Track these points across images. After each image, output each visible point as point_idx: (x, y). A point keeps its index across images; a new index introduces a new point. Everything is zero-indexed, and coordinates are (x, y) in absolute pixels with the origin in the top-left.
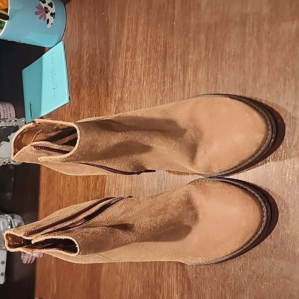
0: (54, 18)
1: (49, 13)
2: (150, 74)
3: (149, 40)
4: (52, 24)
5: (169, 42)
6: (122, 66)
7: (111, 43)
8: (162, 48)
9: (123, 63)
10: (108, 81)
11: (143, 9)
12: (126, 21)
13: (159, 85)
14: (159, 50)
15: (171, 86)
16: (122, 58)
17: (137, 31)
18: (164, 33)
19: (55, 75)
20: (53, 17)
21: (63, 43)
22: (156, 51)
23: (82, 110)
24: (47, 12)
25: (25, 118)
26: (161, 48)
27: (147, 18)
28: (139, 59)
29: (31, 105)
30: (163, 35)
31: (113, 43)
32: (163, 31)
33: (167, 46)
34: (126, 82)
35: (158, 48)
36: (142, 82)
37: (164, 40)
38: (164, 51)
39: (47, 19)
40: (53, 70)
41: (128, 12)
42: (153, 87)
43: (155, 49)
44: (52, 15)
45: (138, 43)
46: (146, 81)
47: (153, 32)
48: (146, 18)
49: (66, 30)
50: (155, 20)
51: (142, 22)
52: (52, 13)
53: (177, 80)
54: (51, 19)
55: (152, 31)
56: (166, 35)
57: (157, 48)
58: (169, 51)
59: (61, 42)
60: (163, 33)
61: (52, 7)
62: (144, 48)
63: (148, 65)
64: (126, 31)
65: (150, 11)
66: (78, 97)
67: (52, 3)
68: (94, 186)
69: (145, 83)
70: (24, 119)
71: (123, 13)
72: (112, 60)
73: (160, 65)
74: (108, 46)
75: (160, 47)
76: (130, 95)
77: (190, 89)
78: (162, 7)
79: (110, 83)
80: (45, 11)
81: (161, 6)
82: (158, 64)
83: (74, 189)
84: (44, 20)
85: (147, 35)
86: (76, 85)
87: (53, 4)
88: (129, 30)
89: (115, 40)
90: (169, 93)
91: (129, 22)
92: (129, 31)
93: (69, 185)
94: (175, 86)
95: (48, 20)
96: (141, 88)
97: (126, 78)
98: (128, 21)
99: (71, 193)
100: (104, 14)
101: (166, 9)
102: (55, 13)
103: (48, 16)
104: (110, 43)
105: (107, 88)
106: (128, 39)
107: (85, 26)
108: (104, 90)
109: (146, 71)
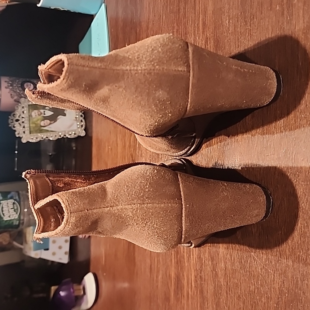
2: (168, 5)
6: (147, 8)
13: (175, 14)
15: (184, 11)
21: (105, 5)
34: (150, 23)
42: (170, 19)
46: (165, 15)
53: (189, 2)
59: (103, 4)
68: (129, 143)
77: (199, 7)
79: (138, 30)
90: (183, 19)
93: (111, 149)
94: (187, 9)
96: (161, 24)
97: (149, 19)
108: (134, 39)
109: (164, 4)
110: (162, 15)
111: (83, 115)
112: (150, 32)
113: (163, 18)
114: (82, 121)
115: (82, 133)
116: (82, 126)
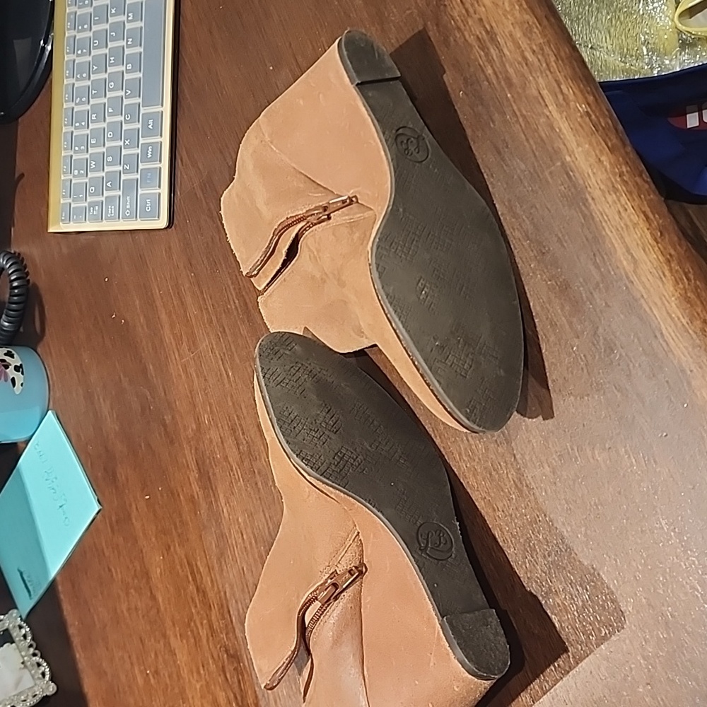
0: (22, 373)
1: (12, 368)
2: (233, 354)
3: (209, 303)
4: (22, 385)
5: (244, 286)
6: (179, 376)
7: (144, 352)
8: (237, 302)
9: (178, 369)
10: (163, 416)
11: (181, 266)
12: (159, 303)
14: (233, 307)
16: (174, 361)
17: (183, 304)
18: (231, 279)
19: (54, 480)
20: (20, 373)
21: (53, 413)
22: (228, 312)
23: (131, 505)
24: (7, 367)
25: (16, 608)
26: (235, 303)
27: (192, 274)
28: (204, 345)
29: (21, 574)
30: (230, 282)
31: (148, 350)
32: (227, 276)
33: (244, 293)
34: (197, 395)
35: (230, 305)
36: (225, 375)
37: (234, 289)
38: (242, 305)
39: (11, 377)
40: (48, 473)
41: (156, 287)
42: (247, 370)
43: (226, 311)
44: (17, 369)
45: (193, 321)
46: (232, 369)
47: (211, 289)
48: (192, 276)
49: (51, 388)
50: (207, 269)
51: (187, 285)
52: (16, 367)
54: (19, 377)
55: (209, 289)
56: (234, 278)
57: (229, 307)
58: (250, 299)
59: (50, 412)
60: (228, 279)
61: (13, 358)
62: (206, 321)
63: (225, 343)
64: (164, 316)
65: (194, 262)
66: (117, 488)
67: (11, 352)
68: (208, 630)
69: (230, 374)
70: (15, 611)
71: (149, 293)
72: (157, 379)
73: (244, 330)
74: (141, 361)
75: (232, 302)
76: (212, 412)
78: (210, 244)
79: (168, 418)
80: (4, 366)
81: (208, 244)
82: (240, 330)
83: (170, 670)
84: (6, 380)
85: (204, 299)
86: (104, 469)
87: (13, 352)
88: (170, 311)
89: (150, 345)
91: (165, 299)
92: (169, 315)
93: (156, 673)
95: (13, 380)
96: (227, 386)
97: (193, 390)
98: (162, 299)
99: (167, 684)
100: (114, 316)
101: (219, 243)
102: (21, 365)
103: (11, 372)
104: (143, 354)
105: (165, 430)
106: (172, 327)
107: (86, 357)
108: (161, 437)
109: (224, 355)
110: (224, 372)
111: (37, 651)
112: (201, 410)
113: (228, 376)
114: (39, 665)
115: (48, 688)
116: (43, 674)
